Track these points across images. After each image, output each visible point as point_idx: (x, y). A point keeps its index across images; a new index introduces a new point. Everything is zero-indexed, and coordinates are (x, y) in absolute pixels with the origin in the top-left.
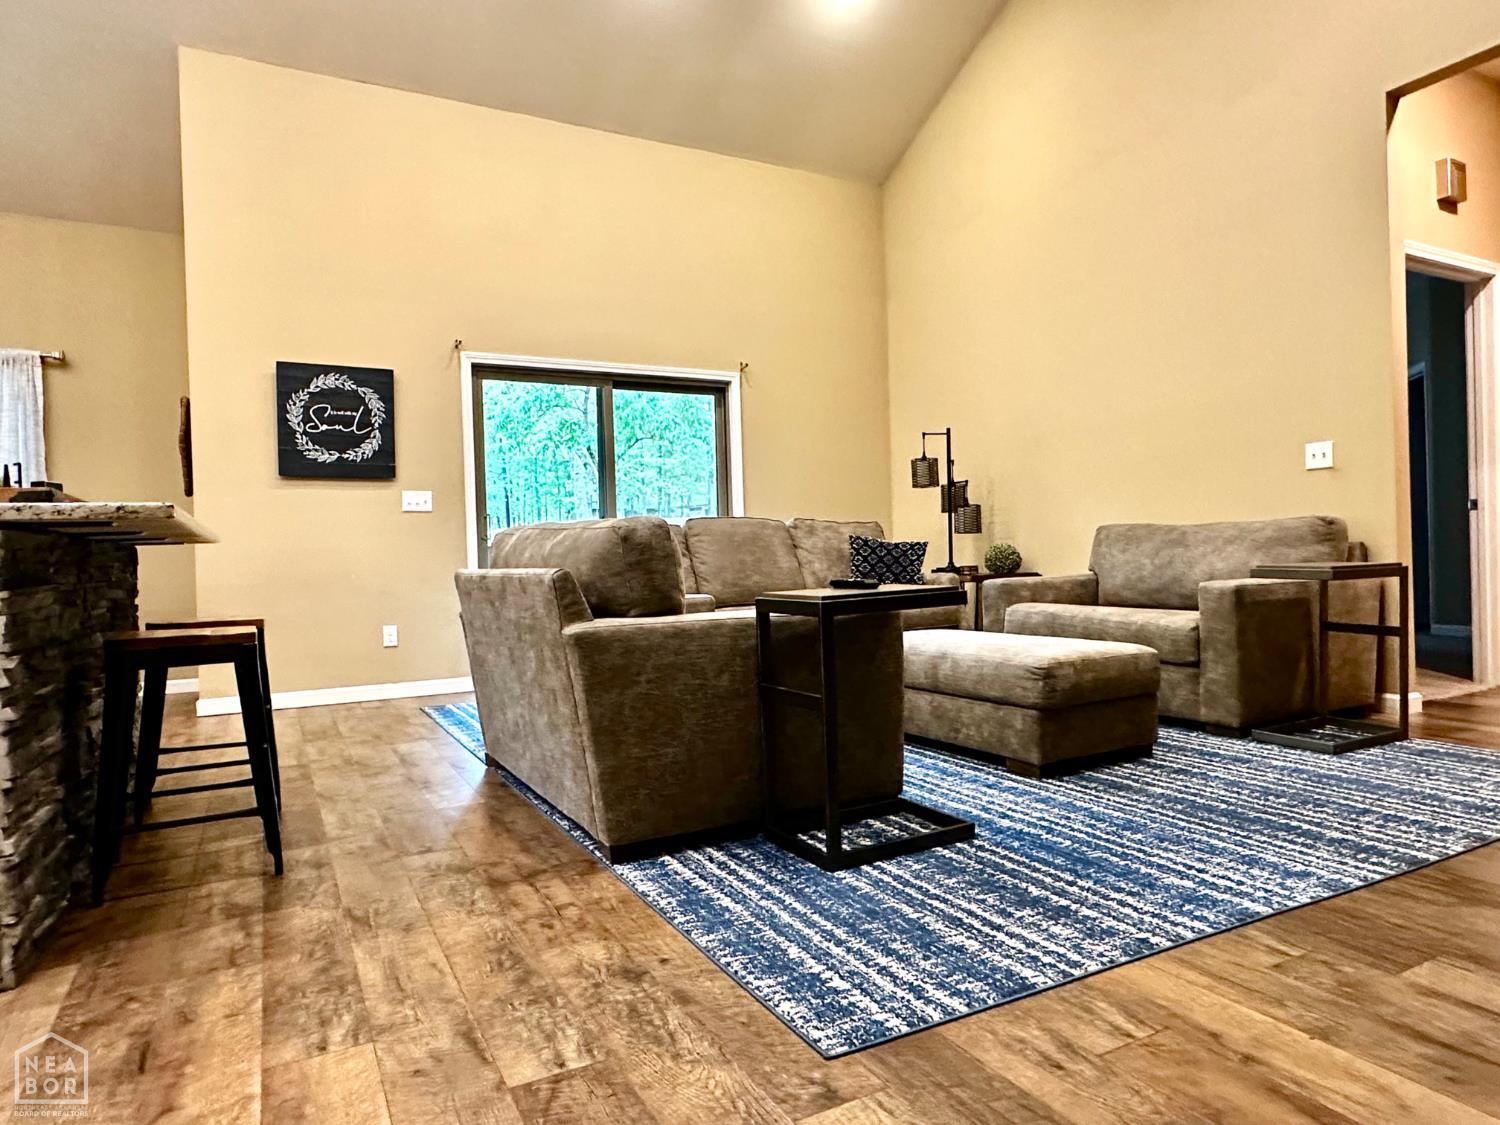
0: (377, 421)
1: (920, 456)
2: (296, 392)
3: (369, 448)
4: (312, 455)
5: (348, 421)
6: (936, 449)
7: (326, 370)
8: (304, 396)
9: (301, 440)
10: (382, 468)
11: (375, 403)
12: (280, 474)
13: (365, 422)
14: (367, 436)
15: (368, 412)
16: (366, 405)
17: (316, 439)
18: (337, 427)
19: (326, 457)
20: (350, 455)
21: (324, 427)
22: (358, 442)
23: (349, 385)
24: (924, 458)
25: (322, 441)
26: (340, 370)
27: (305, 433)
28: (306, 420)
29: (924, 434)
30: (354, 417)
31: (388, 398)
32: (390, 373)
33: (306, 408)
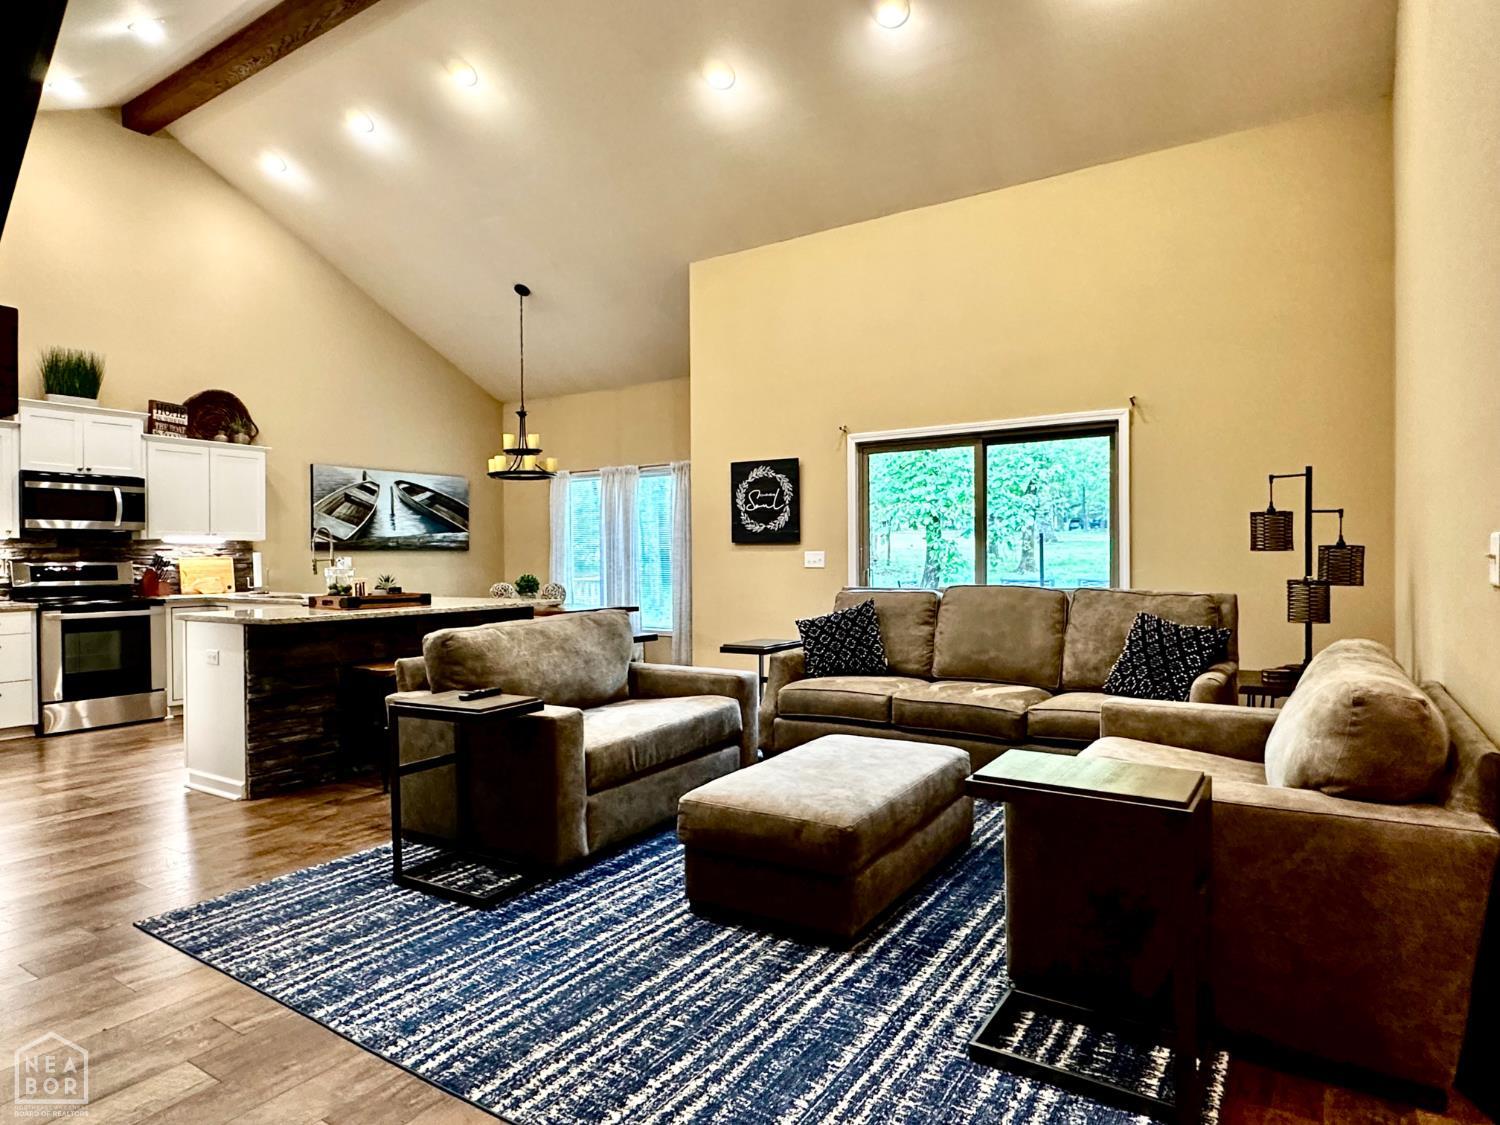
0: (787, 499)
1: (1264, 508)
2: (741, 483)
3: (783, 519)
4: (749, 527)
5: (769, 501)
6: (1291, 499)
7: (756, 464)
8: (745, 485)
9: (744, 517)
10: (791, 535)
11: (787, 486)
12: (733, 541)
13: (780, 501)
14: (781, 511)
15: (782, 492)
16: (781, 488)
17: (752, 515)
18: (764, 506)
19: (758, 528)
20: (771, 526)
21: (757, 507)
22: (774, 515)
23: (772, 474)
24: (1271, 510)
25: (756, 516)
26: (765, 463)
27: (746, 512)
28: (747, 502)
29: (1272, 478)
30: (773, 497)
31: (795, 481)
32: (796, 461)
33: (747, 493)
